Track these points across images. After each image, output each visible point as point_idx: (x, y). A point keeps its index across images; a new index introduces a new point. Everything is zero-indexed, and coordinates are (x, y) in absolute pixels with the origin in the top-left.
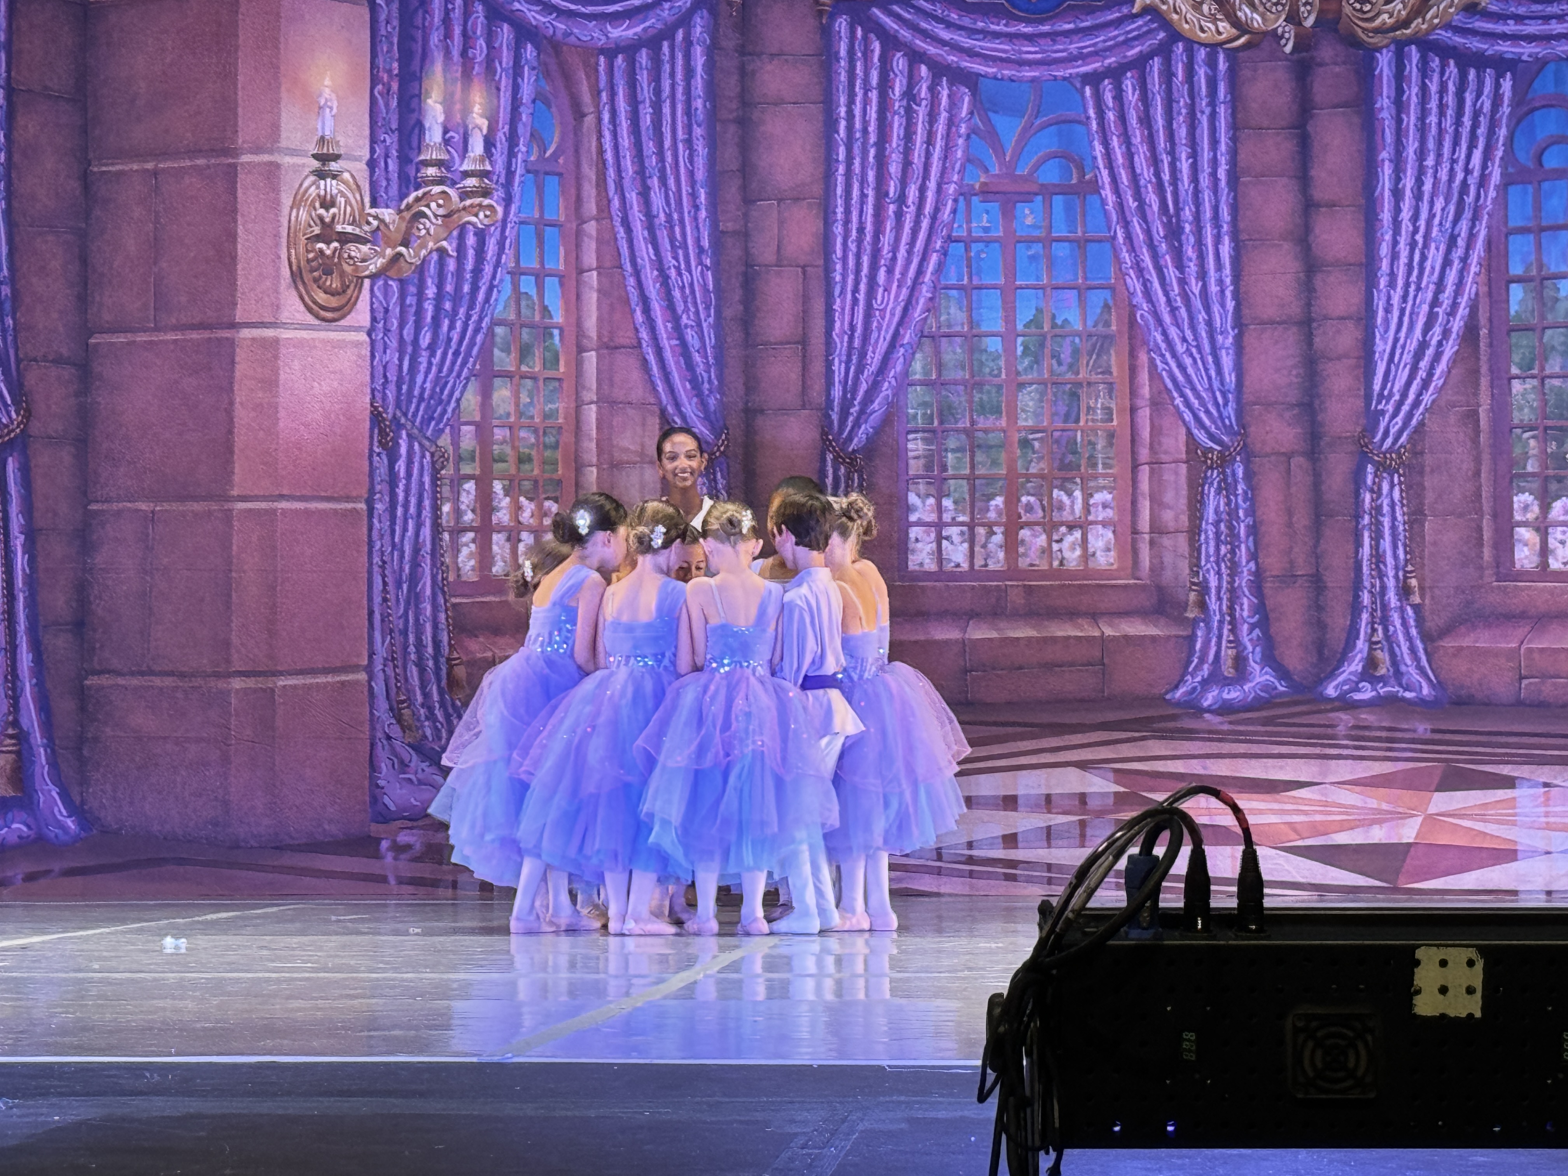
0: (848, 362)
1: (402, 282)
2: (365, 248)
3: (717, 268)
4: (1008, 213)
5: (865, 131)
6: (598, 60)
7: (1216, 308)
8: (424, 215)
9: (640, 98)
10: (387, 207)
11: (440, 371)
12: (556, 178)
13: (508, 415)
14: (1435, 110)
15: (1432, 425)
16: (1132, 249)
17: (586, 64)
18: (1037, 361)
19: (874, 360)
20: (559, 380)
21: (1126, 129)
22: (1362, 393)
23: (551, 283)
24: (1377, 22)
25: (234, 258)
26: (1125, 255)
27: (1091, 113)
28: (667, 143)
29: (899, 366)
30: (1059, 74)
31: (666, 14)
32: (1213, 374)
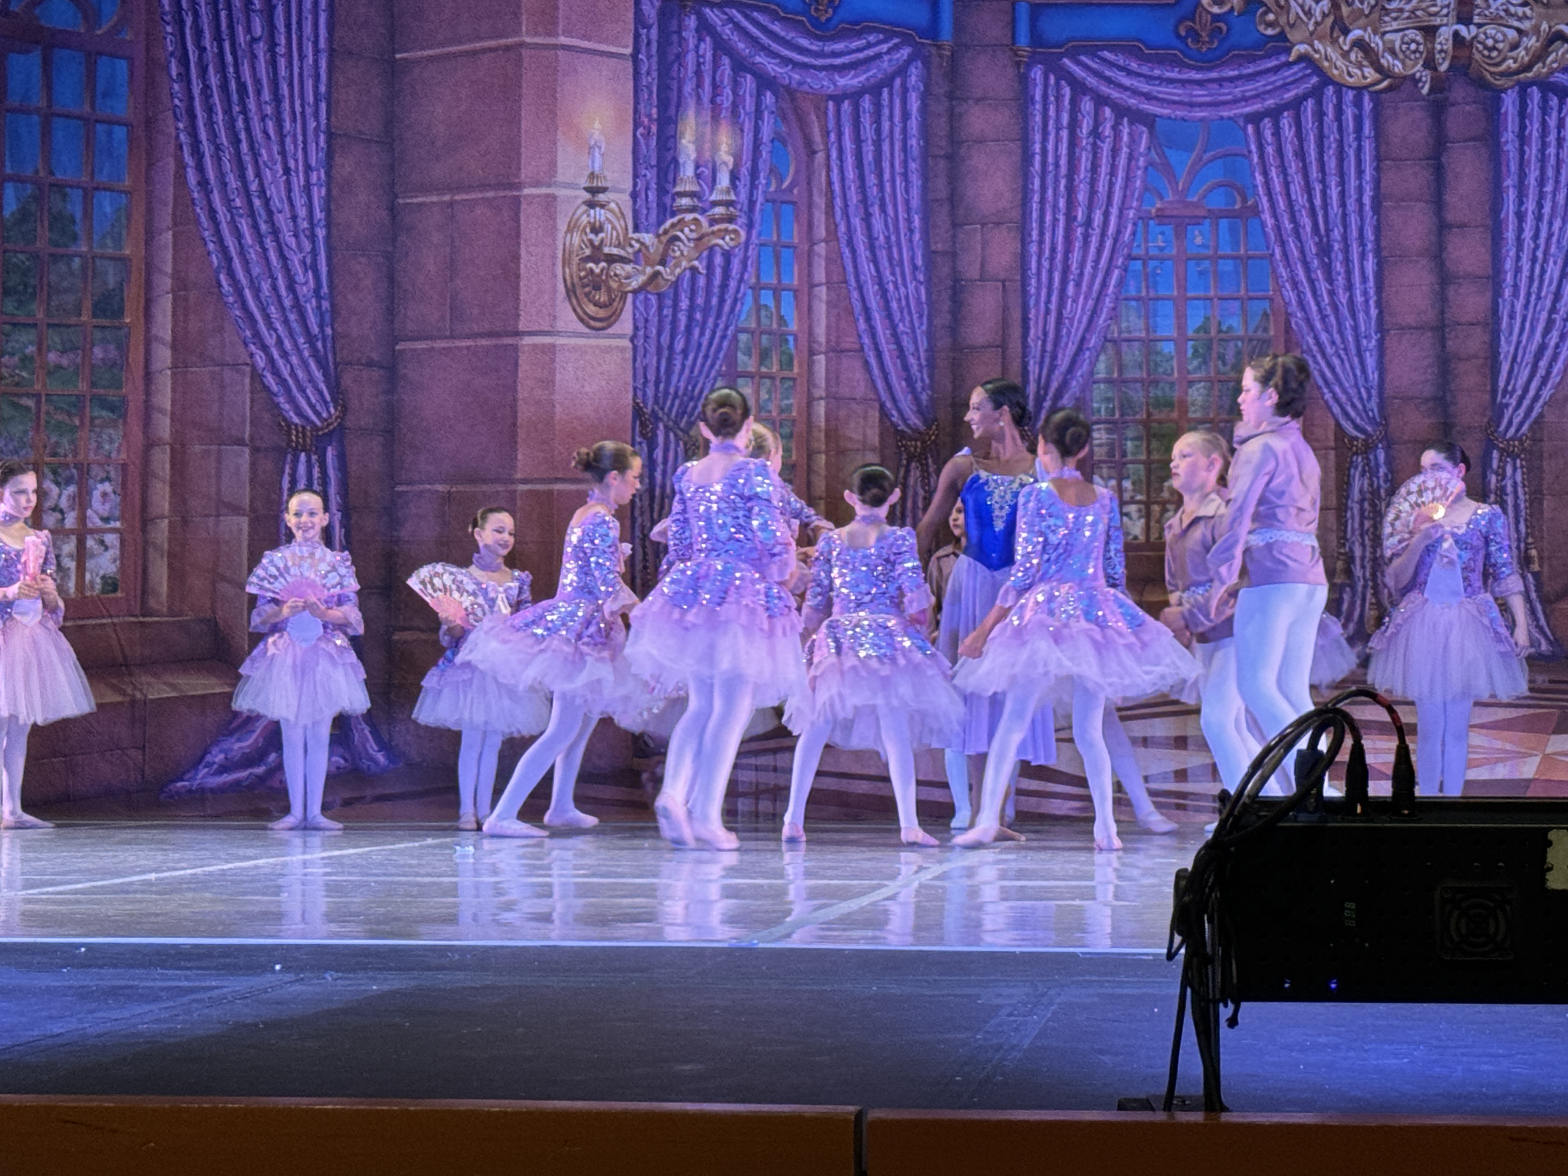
0: (1041, 363)
1: (660, 296)
2: (629, 268)
3: (929, 282)
4: (1181, 235)
5: (1057, 165)
6: (827, 105)
7: (1361, 316)
8: (677, 238)
9: (863, 137)
10: (647, 232)
11: (692, 371)
12: (791, 207)
14: (1554, 143)
15: (1550, 418)
16: (1288, 265)
17: (817, 108)
18: (1205, 363)
19: (1064, 363)
20: (794, 379)
21: (1282, 162)
22: (1489, 388)
23: (787, 297)
24: (1503, 67)
25: (518, 276)
26: (1282, 270)
27: (1253, 147)
28: (887, 176)
29: (1085, 367)
30: (1225, 114)
31: (886, 65)
32: (1358, 373)
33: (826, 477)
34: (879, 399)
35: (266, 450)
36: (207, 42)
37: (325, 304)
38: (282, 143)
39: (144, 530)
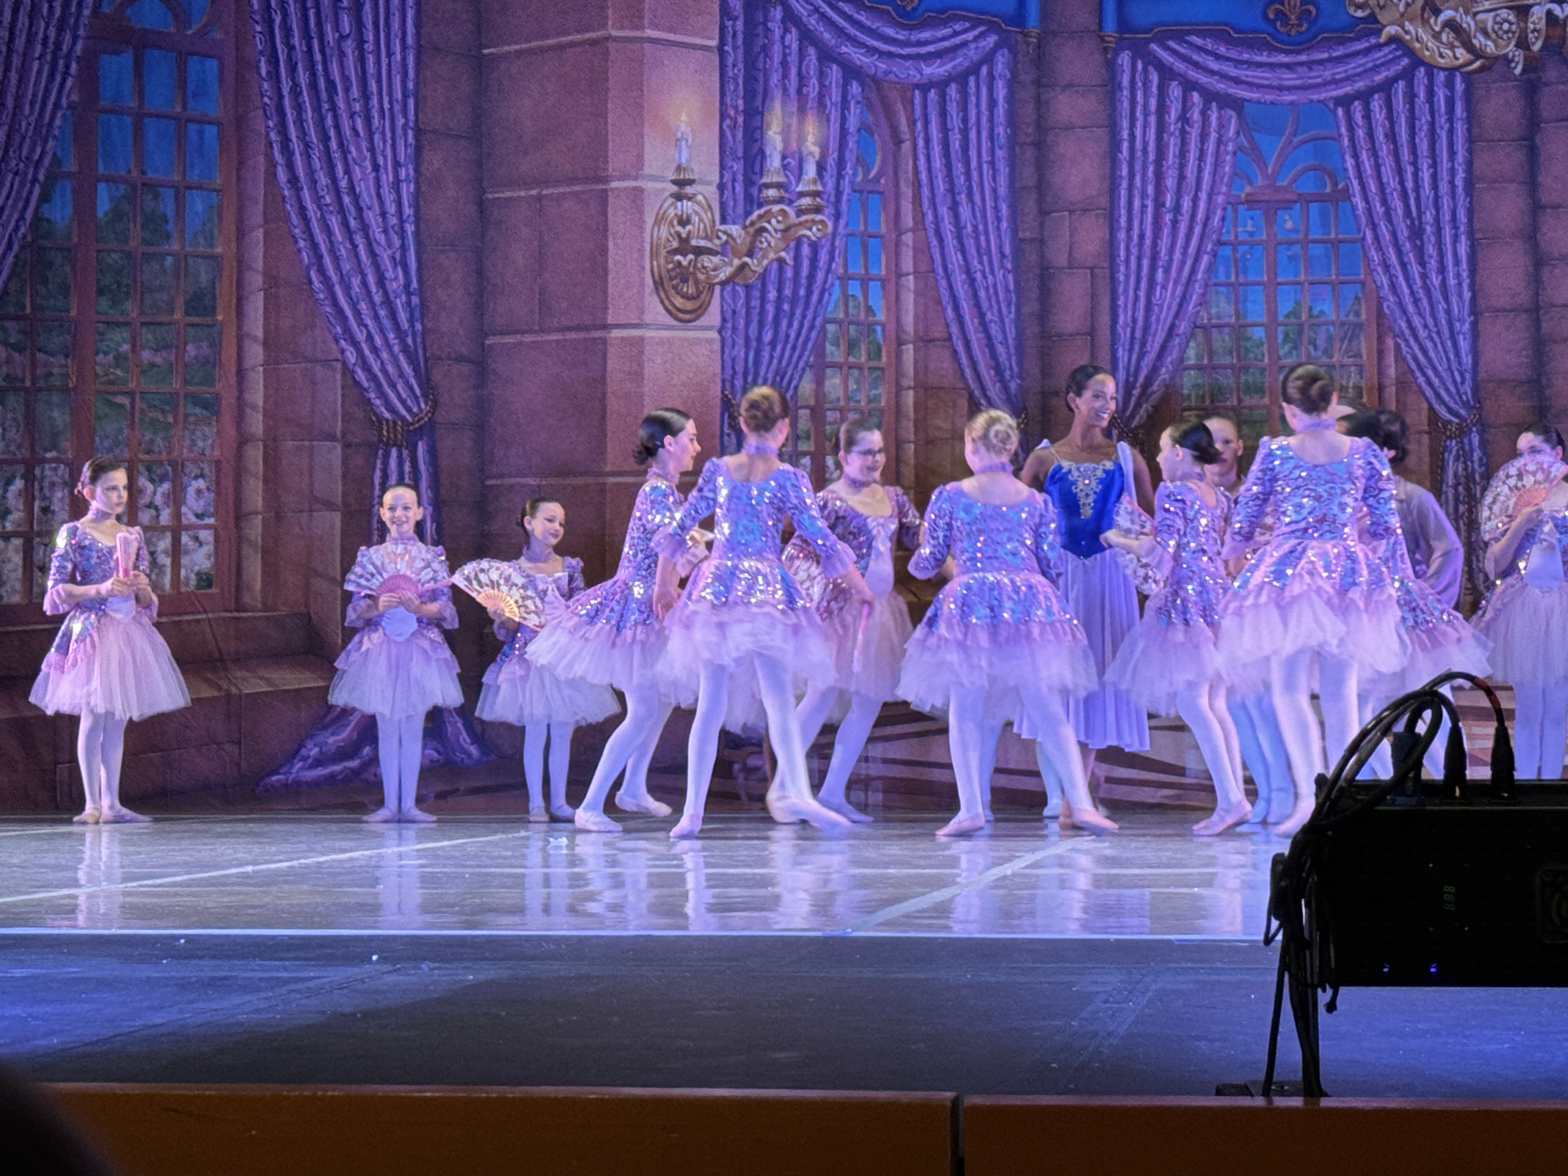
0: (1131, 351)
1: (748, 288)
2: (716, 260)
3: (1017, 270)
4: (1270, 220)
5: (1145, 151)
6: (913, 96)
7: (1454, 300)
8: (764, 230)
9: (949, 126)
10: (734, 223)
11: (780, 362)
12: (877, 197)
13: (838, 400)
16: (1380, 248)
17: (904, 98)
18: (1296, 347)
19: (1153, 349)
20: (882, 369)
21: (1373, 144)
23: (875, 287)
25: (606, 270)
26: (1373, 253)
27: (1343, 130)
28: (974, 164)
29: (1175, 354)
30: (1315, 97)
31: (973, 53)
32: (1452, 357)
33: (915, 467)
34: (967, 387)
35: (358, 445)
36: (296, 41)
37: (415, 300)
38: (371, 140)
39: (237, 526)
